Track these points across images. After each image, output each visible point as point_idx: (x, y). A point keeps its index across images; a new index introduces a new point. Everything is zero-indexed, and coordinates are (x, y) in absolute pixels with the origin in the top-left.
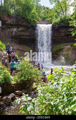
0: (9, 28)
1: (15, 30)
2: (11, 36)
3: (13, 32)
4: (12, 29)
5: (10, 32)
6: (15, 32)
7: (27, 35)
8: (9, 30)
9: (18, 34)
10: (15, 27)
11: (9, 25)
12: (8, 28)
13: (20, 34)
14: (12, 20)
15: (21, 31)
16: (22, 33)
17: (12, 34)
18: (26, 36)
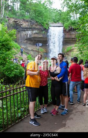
0: (25, 31)
1: (29, 32)
2: (26, 38)
3: (27, 34)
4: (27, 32)
5: (25, 34)
6: (30, 34)
7: (41, 37)
8: (24, 32)
9: (33, 36)
10: (30, 30)
11: (24, 28)
12: (23, 31)
13: (34, 36)
14: (27, 24)
15: (35, 34)
16: (36, 36)
17: (27, 37)
18: (39, 38)
